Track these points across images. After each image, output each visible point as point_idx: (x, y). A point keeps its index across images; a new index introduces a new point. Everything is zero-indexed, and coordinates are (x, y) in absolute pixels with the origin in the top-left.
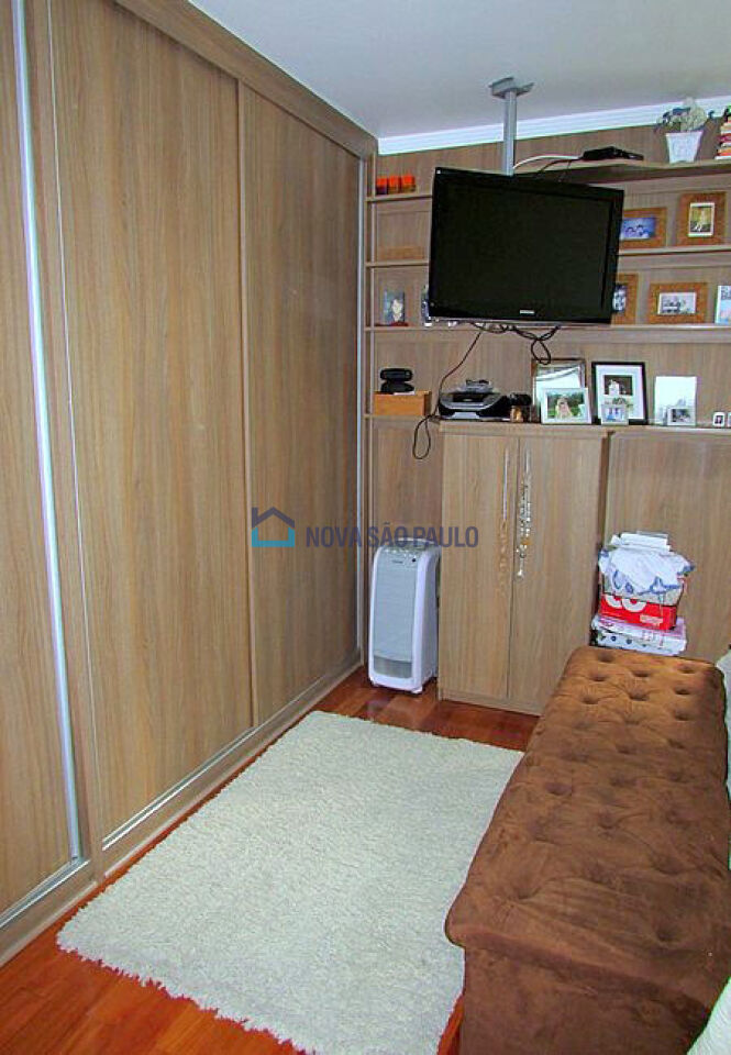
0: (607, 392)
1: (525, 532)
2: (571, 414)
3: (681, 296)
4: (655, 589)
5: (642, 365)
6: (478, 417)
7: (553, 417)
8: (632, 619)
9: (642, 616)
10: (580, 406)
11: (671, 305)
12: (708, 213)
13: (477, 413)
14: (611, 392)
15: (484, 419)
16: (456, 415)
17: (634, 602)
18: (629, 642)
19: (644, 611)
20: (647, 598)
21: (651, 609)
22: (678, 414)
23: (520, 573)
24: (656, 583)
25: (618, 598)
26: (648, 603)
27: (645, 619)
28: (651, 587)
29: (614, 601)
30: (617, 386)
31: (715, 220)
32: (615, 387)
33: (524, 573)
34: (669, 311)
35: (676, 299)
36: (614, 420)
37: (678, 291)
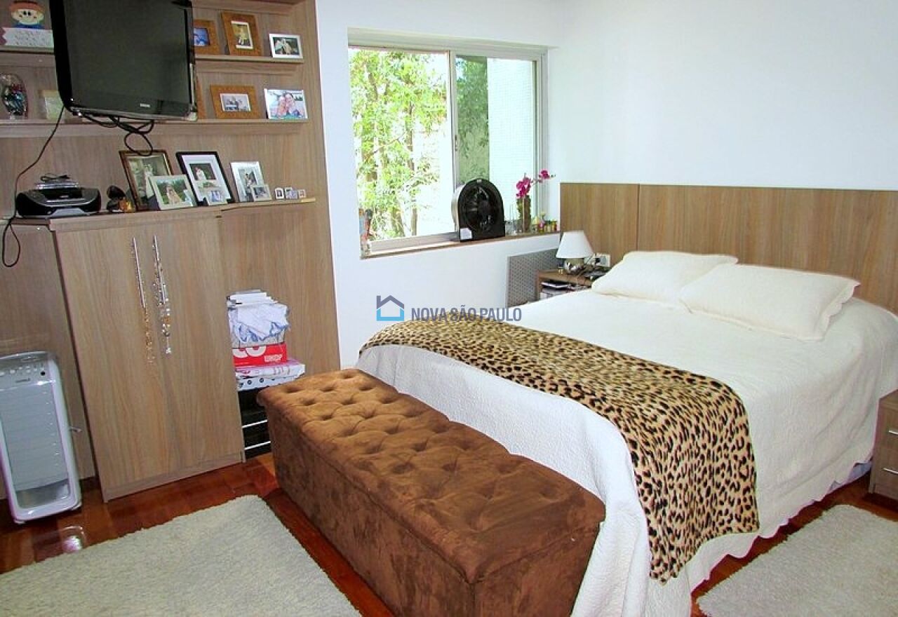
0: (196, 178)
1: (166, 312)
2: (181, 200)
3: (238, 97)
4: (273, 332)
5: (215, 153)
6: (82, 212)
7: (168, 203)
8: (258, 362)
9: (265, 357)
10: (185, 191)
11: (231, 103)
12: (246, 31)
13: (81, 207)
14: (199, 178)
15: (88, 213)
16: (57, 213)
17: (256, 348)
18: (262, 380)
19: (266, 354)
20: (266, 342)
21: (272, 350)
22: (258, 191)
23: (169, 351)
24: (272, 328)
25: (242, 349)
26: (267, 346)
27: (269, 359)
28: (270, 332)
29: (241, 353)
30: (202, 172)
31: (252, 37)
32: (200, 173)
33: (171, 350)
34: (231, 108)
35: (234, 99)
36: (217, 201)
37: (235, 92)
